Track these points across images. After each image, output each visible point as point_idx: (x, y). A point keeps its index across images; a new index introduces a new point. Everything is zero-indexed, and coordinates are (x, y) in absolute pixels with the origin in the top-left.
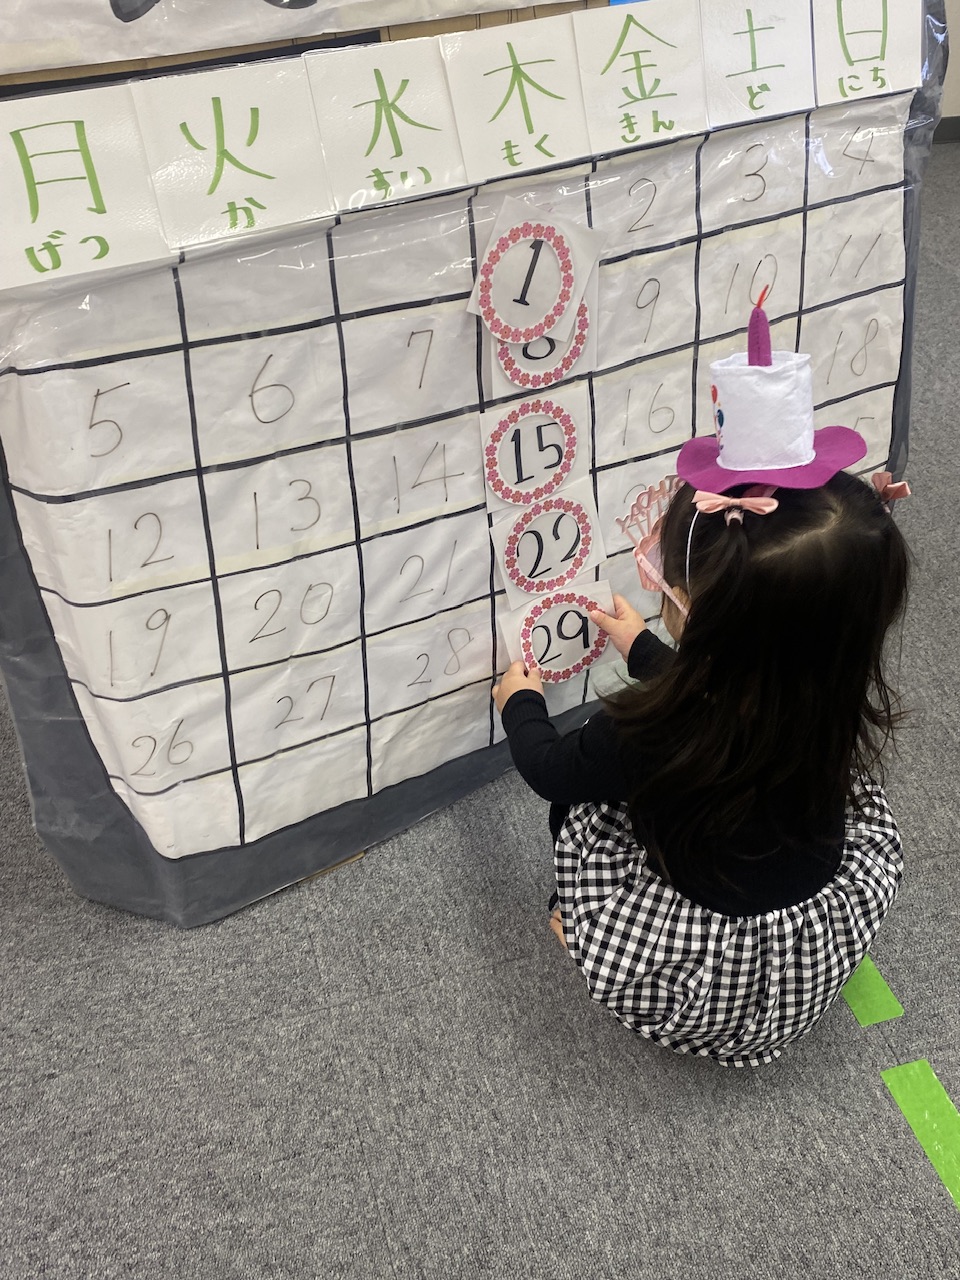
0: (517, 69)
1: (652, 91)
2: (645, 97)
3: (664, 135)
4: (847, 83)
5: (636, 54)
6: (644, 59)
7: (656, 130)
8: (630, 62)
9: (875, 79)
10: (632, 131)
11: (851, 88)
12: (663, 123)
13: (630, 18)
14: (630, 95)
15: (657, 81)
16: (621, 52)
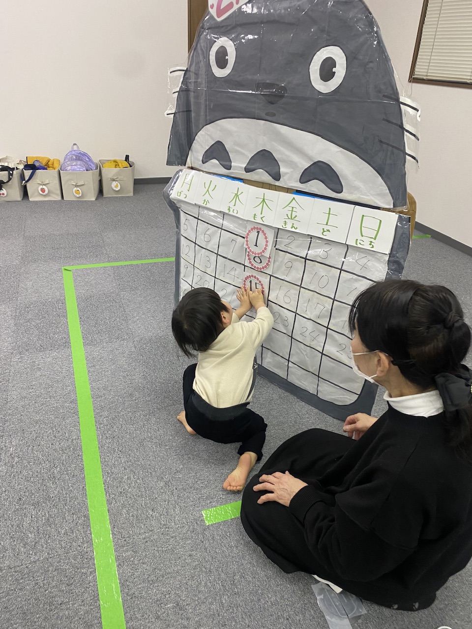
0: (264, 199)
1: (295, 218)
2: (291, 219)
3: (293, 230)
4: (358, 242)
5: (293, 208)
8: (291, 209)
9: (370, 244)
10: (285, 225)
12: (294, 227)
13: (294, 198)
14: (288, 216)
15: (296, 216)
16: (289, 206)
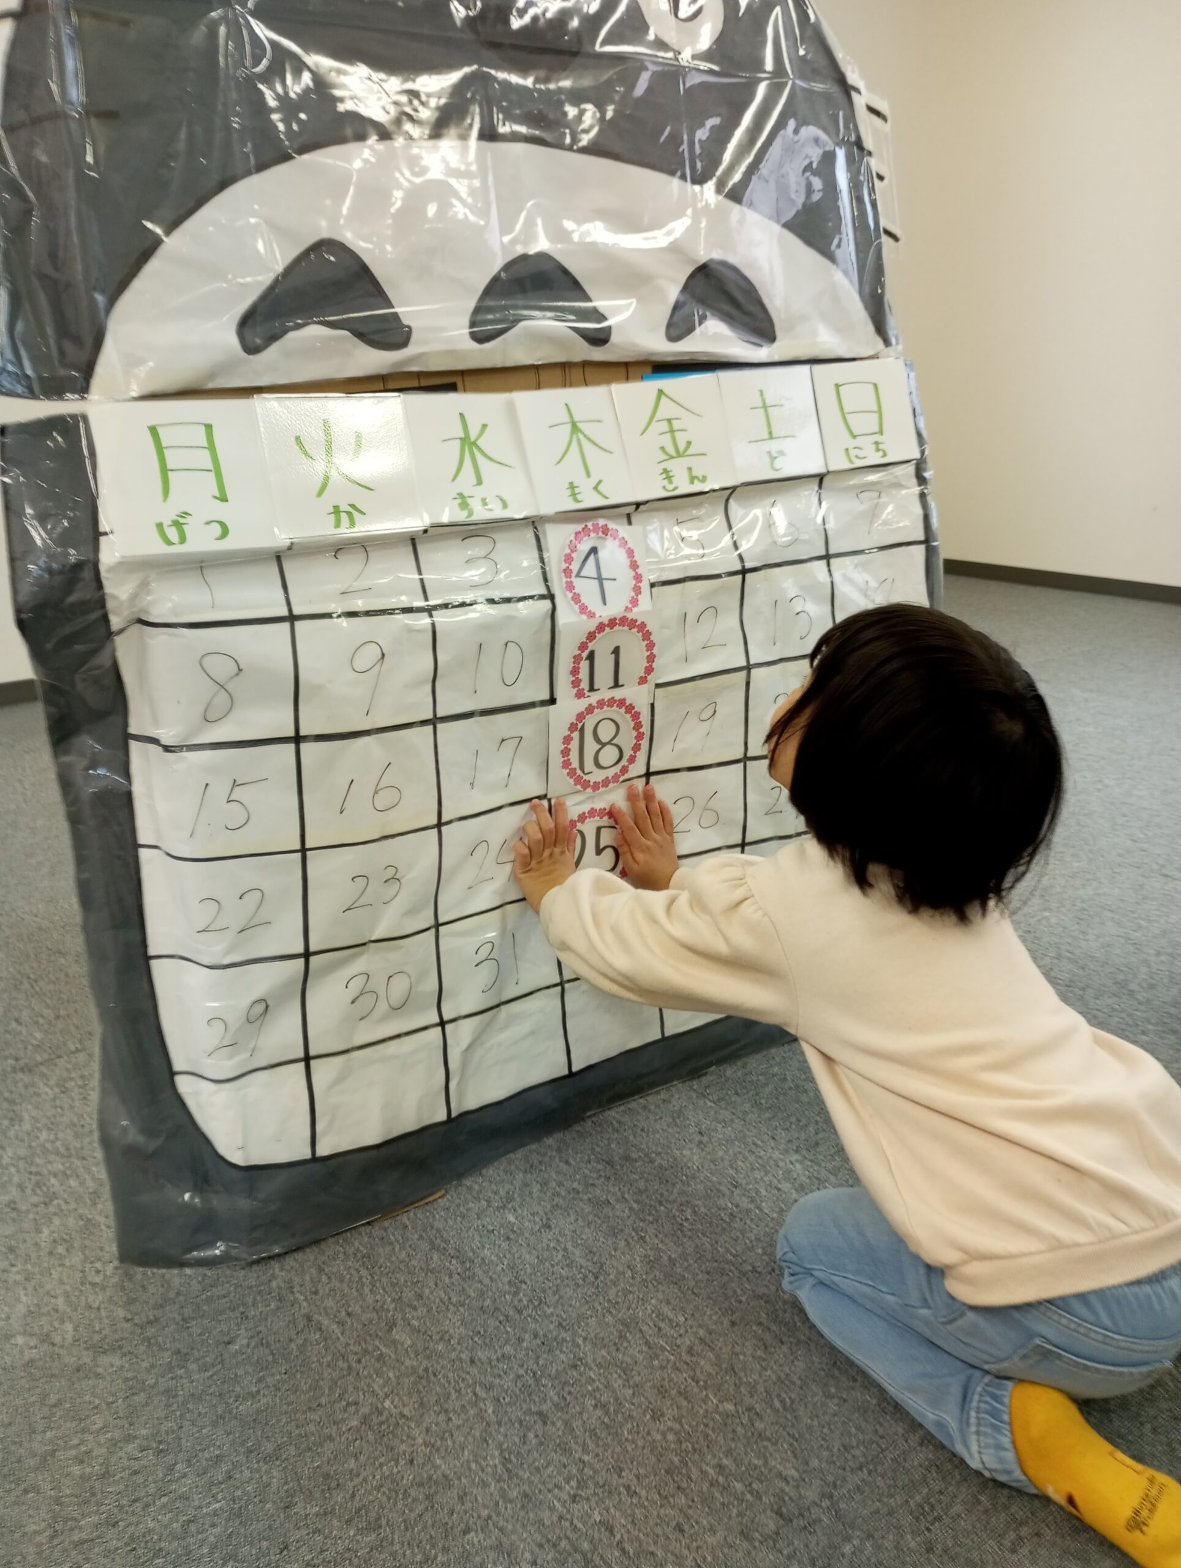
0: (574, 426)
1: (685, 451)
2: (679, 455)
3: (697, 487)
4: (853, 453)
5: (669, 421)
6: (676, 425)
7: (692, 482)
8: (665, 426)
9: (878, 450)
10: (671, 482)
11: (857, 456)
12: (697, 477)
13: (661, 392)
14: (666, 453)
15: (689, 443)
16: (655, 420)
